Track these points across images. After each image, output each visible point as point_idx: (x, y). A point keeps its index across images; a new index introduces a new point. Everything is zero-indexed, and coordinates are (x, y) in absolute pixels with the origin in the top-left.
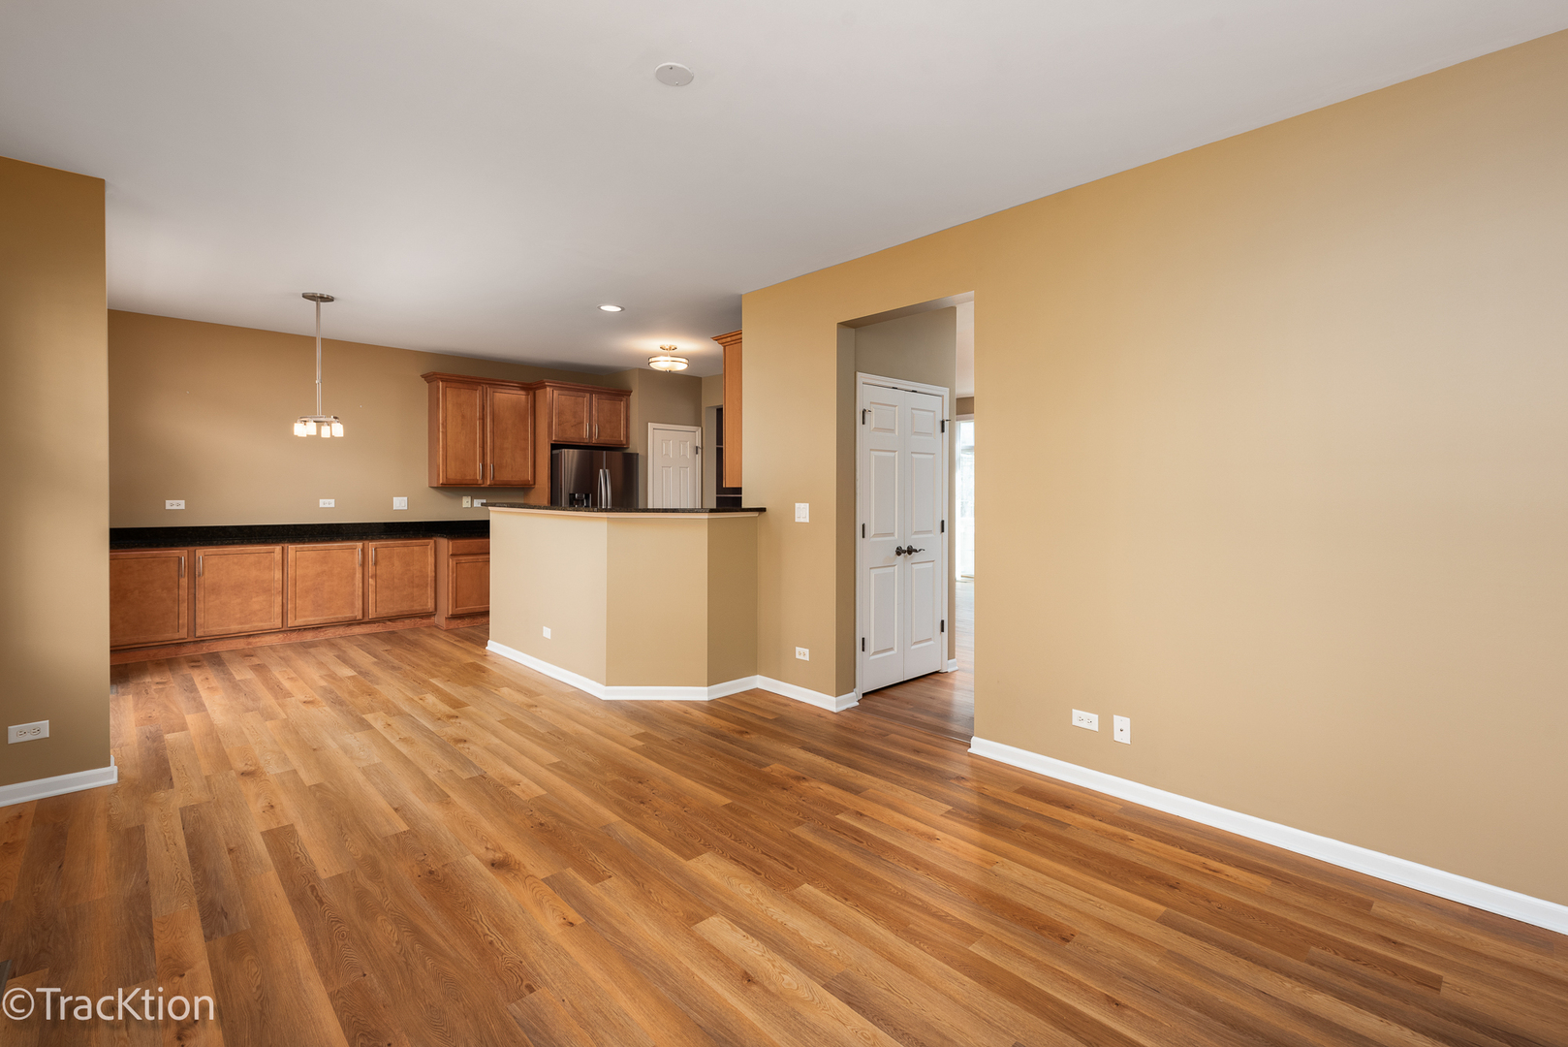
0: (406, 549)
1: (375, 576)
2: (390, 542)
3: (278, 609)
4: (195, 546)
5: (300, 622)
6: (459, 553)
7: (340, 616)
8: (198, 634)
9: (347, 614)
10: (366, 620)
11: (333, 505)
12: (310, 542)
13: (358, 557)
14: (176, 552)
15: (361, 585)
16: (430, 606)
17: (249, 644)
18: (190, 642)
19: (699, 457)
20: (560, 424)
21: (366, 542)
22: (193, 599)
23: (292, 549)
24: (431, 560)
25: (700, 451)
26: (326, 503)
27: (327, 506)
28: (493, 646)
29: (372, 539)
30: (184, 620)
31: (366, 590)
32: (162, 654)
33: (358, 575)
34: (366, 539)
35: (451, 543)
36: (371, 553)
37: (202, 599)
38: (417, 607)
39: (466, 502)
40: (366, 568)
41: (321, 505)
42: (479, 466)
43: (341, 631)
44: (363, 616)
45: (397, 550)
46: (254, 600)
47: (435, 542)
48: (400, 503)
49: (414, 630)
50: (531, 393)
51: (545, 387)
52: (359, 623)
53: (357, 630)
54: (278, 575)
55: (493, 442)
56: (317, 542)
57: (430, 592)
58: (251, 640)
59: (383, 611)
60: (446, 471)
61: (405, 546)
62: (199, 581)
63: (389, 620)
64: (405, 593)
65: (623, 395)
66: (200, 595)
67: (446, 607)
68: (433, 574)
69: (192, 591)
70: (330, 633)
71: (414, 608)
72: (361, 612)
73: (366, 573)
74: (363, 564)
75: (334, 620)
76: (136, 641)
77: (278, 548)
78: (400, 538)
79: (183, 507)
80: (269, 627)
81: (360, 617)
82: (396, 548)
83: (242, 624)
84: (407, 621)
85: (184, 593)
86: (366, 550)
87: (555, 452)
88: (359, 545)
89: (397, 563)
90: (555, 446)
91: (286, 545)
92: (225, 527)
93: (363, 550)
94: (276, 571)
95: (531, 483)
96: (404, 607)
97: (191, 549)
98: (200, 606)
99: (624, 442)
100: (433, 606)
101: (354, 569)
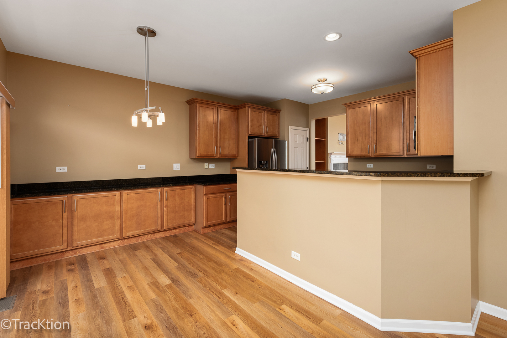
0: (181, 191)
1: (167, 206)
2: (174, 188)
3: (118, 227)
4: (72, 194)
5: (129, 234)
6: (209, 193)
7: (150, 229)
8: (74, 245)
9: (153, 228)
10: (163, 230)
11: (144, 168)
12: (134, 189)
13: (159, 196)
14: (61, 198)
15: (160, 211)
16: (193, 220)
17: (103, 248)
18: (69, 250)
19: (308, 142)
20: (252, 126)
21: (162, 188)
22: (71, 225)
23: (125, 193)
24: (193, 196)
25: (309, 140)
26: (142, 167)
27: (142, 169)
28: (239, 251)
29: (166, 187)
30: (65, 238)
31: (162, 214)
32: (53, 258)
33: (159, 206)
34: (163, 187)
35: (205, 188)
36: (165, 194)
37: (76, 224)
38: (187, 222)
39: (206, 165)
40: (162, 202)
41: (139, 168)
42: (214, 146)
43: (150, 237)
44: (161, 228)
45: (177, 192)
46: (105, 223)
47: (195, 187)
48: (176, 167)
49: (186, 234)
50: (236, 110)
51: (245, 107)
52: (159, 232)
53: (158, 235)
54: (118, 208)
55: (220, 135)
56: (138, 189)
57: (193, 213)
58: (103, 245)
59: (171, 226)
60: (199, 150)
61: (181, 189)
62: (75, 214)
63: (173, 229)
64: (181, 214)
65: (277, 112)
66: (75, 222)
67: (202, 221)
68: (194, 204)
69: (70, 220)
70: (144, 238)
71: (185, 222)
72: (160, 226)
73: (163, 205)
74: (161, 200)
75: (146, 232)
76: (37, 253)
77: (117, 193)
78: (178, 185)
79: (66, 170)
80: (113, 238)
81: (159, 229)
82: (177, 190)
83: (98, 237)
84: (181, 229)
85: (65, 222)
86: (162, 192)
87: (250, 140)
88: (159, 190)
89: (177, 199)
90: (250, 137)
91: (122, 191)
92: (89, 181)
93: (161, 193)
94: (117, 206)
95: (237, 156)
96: (181, 222)
97: (70, 195)
98: (75, 229)
99: (278, 136)
100: (194, 220)
101: (157, 203)
